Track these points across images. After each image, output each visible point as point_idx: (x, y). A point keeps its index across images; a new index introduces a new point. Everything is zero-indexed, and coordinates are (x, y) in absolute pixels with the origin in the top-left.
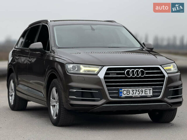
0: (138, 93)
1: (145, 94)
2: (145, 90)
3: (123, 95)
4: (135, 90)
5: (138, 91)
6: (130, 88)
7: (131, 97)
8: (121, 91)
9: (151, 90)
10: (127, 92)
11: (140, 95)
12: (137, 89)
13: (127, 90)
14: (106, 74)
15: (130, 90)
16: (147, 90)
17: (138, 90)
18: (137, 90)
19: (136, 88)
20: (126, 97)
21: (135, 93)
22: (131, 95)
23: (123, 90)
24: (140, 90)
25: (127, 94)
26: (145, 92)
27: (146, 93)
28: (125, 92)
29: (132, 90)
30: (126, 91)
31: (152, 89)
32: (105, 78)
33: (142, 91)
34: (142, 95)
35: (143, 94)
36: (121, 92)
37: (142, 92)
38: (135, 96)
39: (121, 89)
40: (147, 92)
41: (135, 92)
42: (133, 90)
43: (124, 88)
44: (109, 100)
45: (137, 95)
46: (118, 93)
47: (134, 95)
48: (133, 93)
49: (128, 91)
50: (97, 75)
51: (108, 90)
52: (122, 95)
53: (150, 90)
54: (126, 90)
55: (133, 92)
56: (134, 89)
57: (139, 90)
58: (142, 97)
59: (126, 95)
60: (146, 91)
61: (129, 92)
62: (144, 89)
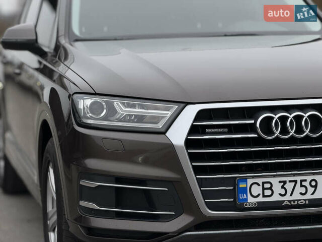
0: (299, 189)
3: (251, 199)
4: (290, 181)
5: (302, 186)
6: (274, 176)
7: (278, 205)
8: (242, 185)
10: (264, 189)
11: (308, 196)
12: (299, 179)
13: (264, 183)
14: (194, 130)
15: (275, 181)
17: (302, 181)
18: (296, 182)
19: (294, 175)
20: (261, 206)
21: (289, 192)
22: (276, 198)
23: (250, 181)
24: (309, 181)
25: (264, 196)
28: (257, 190)
29: (280, 182)
30: (261, 187)
32: (189, 143)
33: (313, 183)
34: (313, 197)
35: (319, 195)
36: (244, 190)
37: (316, 187)
38: (290, 201)
39: (245, 180)
41: (289, 186)
42: (285, 182)
43: (253, 177)
44: (206, 217)
45: (296, 196)
46: (233, 193)
47: (287, 198)
48: (283, 193)
49: (267, 186)
50: (164, 133)
51: (201, 183)
52: (246, 200)
54: (260, 181)
55: (283, 187)
56: (287, 179)
57: (305, 180)
58: (314, 203)
59: (261, 199)
61: (271, 188)
62: (319, 178)
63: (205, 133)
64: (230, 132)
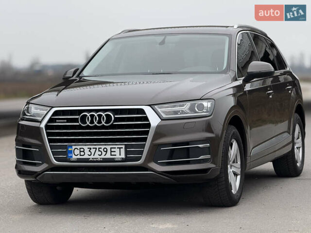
0: (98, 153)
1: (111, 155)
2: (111, 148)
3: (74, 157)
5: (99, 151)
6: (85, 145)
7: (87, 160)
8: (70, 149)
9: (122, 148)
10: (80, 151)
11: (102, 156)
13: (80, 148)
14: (51, 120)
15: (86, 148)
16: (115, 148)
17: (99, 148)
18: (96, 148)
19: (95, 145)
20: (79, 160)
21: (93, 154)
22: (86, 156)
23: (74, 147)
24: (103, 149)
25: (80, 155)
26: (111, 152)
27: (113, 153)
28: (77, 152)
29: (88, 148)
31: (123, 146)
32: (47, 127)
33: (105, 150)
34: (105, 157)
35: (108, 156)
37: (106, 152)
38: (93, 159)
39: (71, 146)
40: (115, 152)
41: (93, 151)
42: (91, 149)
43: (75, 145)
44: (53, 164)
45: (96, 156)
46: (65, 153)
47: (92, 157)
48: (90, 154)
50: (41, 122)
51: (51, 147)
52: (72, 157)
53: (120, 148)
54: (78, 147)
55: (90, 151)
56: (92, 147)
57: (101, 148)
58: (105, 160)
59: (79, 157)
60: (113, 150)
61: (83, 151)
62: (108, 147)
63: (56, 122)
64: (67, 122)
